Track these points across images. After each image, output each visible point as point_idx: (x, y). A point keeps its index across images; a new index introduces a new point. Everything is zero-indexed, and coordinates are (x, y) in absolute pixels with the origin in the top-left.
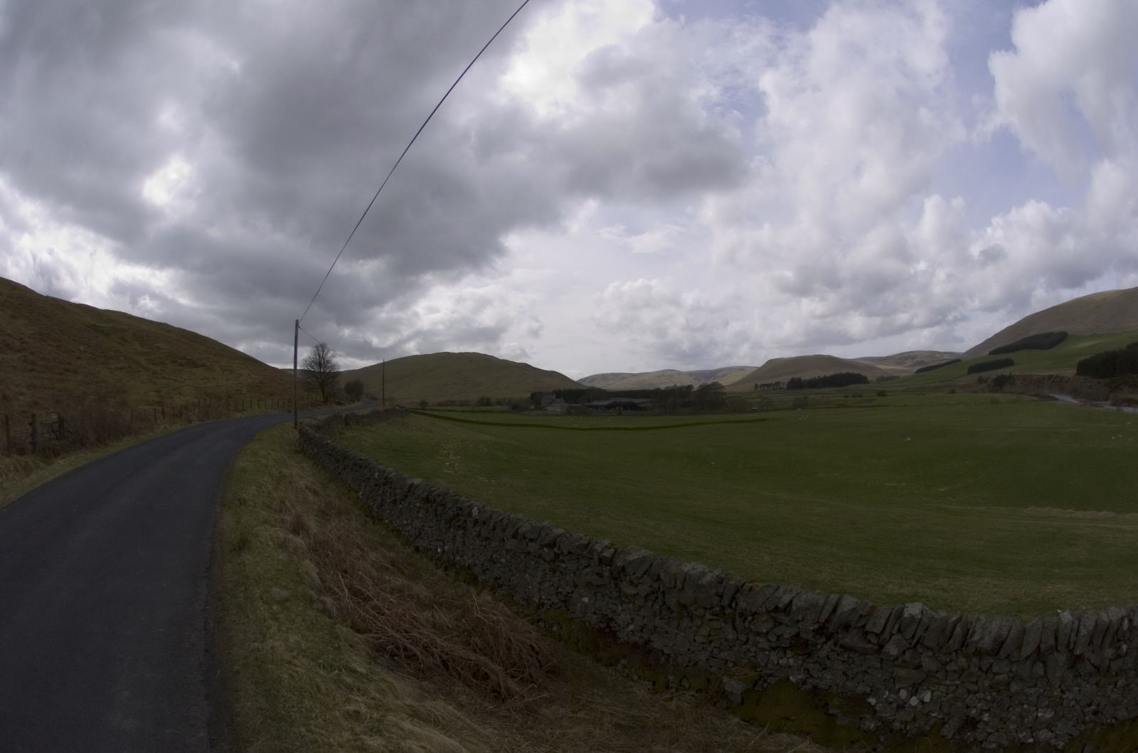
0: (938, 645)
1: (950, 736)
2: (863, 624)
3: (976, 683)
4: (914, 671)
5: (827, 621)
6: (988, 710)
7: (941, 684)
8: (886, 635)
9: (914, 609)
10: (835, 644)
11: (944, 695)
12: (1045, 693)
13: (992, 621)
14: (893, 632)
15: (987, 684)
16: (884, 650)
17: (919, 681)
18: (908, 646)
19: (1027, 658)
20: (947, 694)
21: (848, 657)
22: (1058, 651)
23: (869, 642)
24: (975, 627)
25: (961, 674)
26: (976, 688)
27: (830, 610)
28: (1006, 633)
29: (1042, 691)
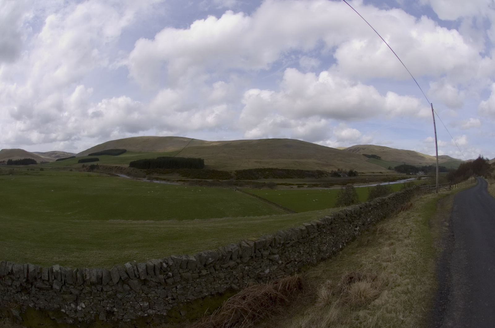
0: (74, 282)
1: (105, 319)
2: (40, 277)
3: (100, 296)
4: (70, 295)
5: (28, 276)
6: (114, 307)
7: (85, 299)
8: (51, 281)
9: (56, 268)
10: (35, 287)
11: (90, 303)
12: (137, 296)
13: (92, 270)
14: (53, 279)
15: (105, 296)
16: (53, 287)
17: (75, 299)
18: (62, 285)
19: (118, 283)
20: (91, 303)
21: (43, 293)
22: (132, 279)
23: (47, 285)
24: (85, 273)
25: (91, 294)
26: (101, 299)
27: (27, 271)
28: (101, 275)
29: (135, 295)
